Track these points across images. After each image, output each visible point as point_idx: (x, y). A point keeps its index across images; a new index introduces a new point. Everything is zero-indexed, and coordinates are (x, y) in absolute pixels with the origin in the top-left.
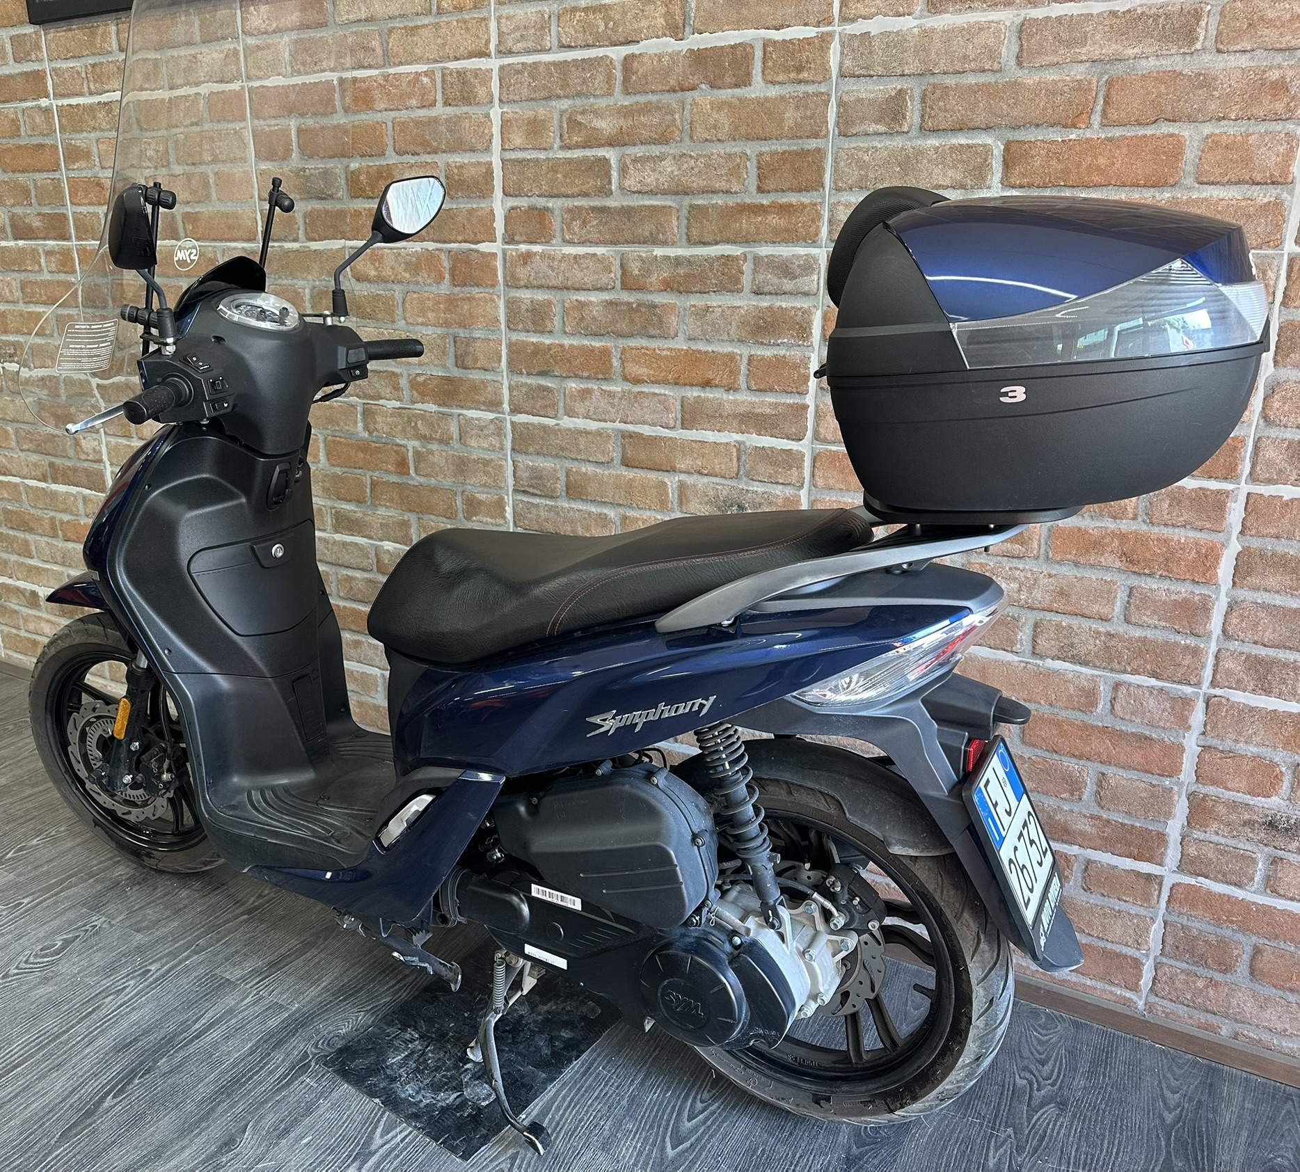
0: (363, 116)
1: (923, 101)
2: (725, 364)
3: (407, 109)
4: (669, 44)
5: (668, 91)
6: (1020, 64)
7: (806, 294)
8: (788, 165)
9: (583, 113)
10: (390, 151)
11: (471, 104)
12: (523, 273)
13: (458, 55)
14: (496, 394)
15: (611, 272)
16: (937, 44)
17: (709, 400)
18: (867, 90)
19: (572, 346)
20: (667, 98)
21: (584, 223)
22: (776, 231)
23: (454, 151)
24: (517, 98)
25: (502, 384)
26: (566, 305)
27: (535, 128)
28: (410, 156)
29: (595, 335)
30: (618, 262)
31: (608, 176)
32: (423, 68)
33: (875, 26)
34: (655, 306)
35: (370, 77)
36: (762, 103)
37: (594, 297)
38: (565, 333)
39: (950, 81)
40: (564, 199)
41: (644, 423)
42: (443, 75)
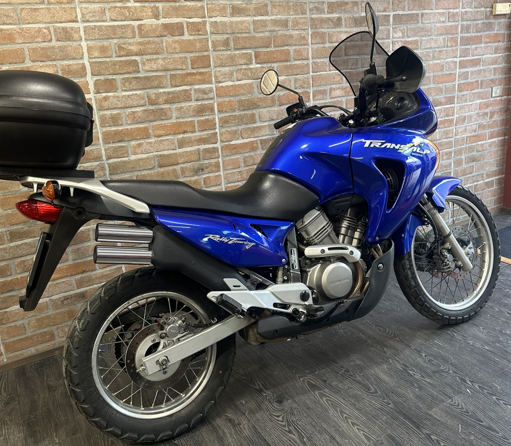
0: (9, 46)
1: (233, 41)
2: (190, 124)
3: (36, 42)
4: (154, 21)
5: (156, 37)
6: (255, 32)
7: (211, 99)
8: (200, 60)
9: (124, 44)
10: (27, 60)
11: (71, 41)
12: (105, 104)
13: (62, 21)
14: (98, 154)
15: (144, 99)
16: (234, 26)
17: (186, 137)
18: (219, 37)
19: (131, 128)
20: (156, 39)
21: (130, 83)
22: (199, 80)
23: (65, 60)
24: (94, 38)
25: (101, 149)
26: (127, 114)
27: (103, 50)
28: (40, 62)
29: (141, 123)
30: (146, 96)
31: (138, 66)
32: (44, 26)
33: (219, 19)
34: (163, 109)
35: (12, 29)
36: (189, 41)
37: (138, 109)
38: (128, 124)
39: (239, 35)
40: (120, 75)
41: (165, 150)
42: (55, 29)
